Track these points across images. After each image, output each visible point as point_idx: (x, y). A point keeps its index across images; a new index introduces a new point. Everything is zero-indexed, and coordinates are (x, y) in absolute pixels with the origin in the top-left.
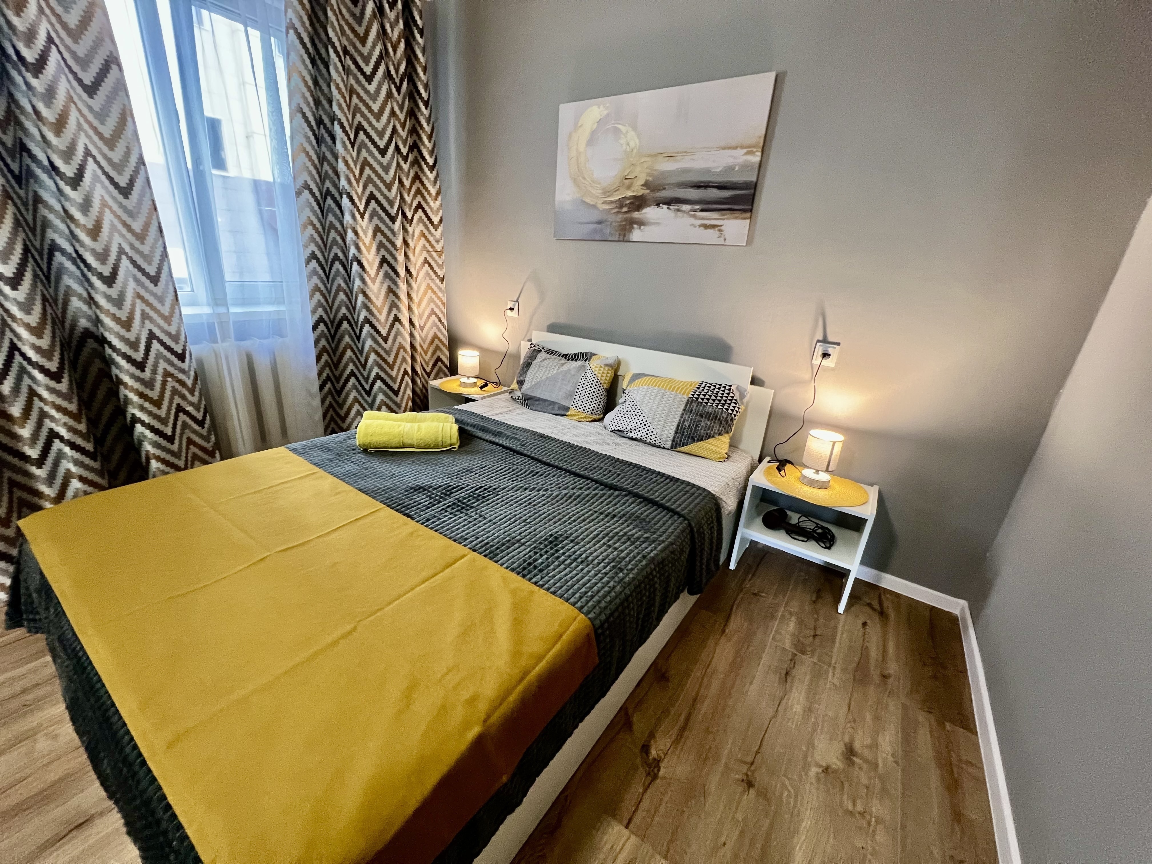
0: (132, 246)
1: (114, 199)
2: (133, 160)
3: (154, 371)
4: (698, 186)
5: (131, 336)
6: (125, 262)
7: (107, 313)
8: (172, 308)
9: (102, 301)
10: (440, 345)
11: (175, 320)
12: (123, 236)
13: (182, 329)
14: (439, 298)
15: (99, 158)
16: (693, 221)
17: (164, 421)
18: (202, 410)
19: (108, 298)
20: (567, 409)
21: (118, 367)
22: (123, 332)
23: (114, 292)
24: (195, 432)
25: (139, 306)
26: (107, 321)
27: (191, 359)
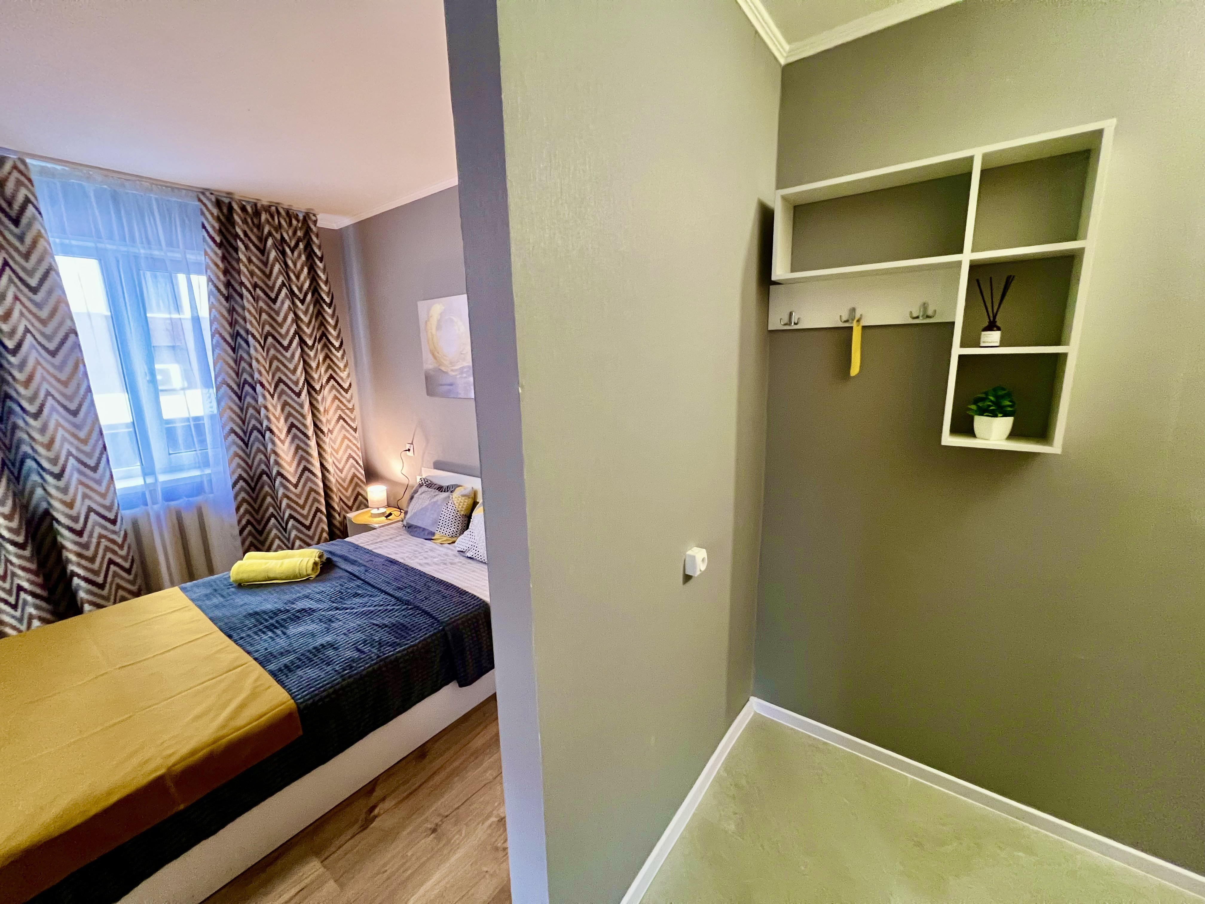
0: (78, 449)
1: (67, 420)
2: (82, 391)
3: (91, 536)
5: (74, 513)
6: (72, 461)
7: (56, 499)
8: (108, 488)
9: (53, 491)
10: (359, 482)
11: (110, 495)
12: (71, 444)
13: (116, 502)
14: (354, 444)
15: (57, 395)
17: (96, 573)
18: (130, 561)
19: (58, 488)
20: (433, 534)
21: (62, 536)
22: (67, 510)
23: (61, 484)
24: (122, 578)
25: (81, 489)
26: (56, 504)
27: (122, 524)
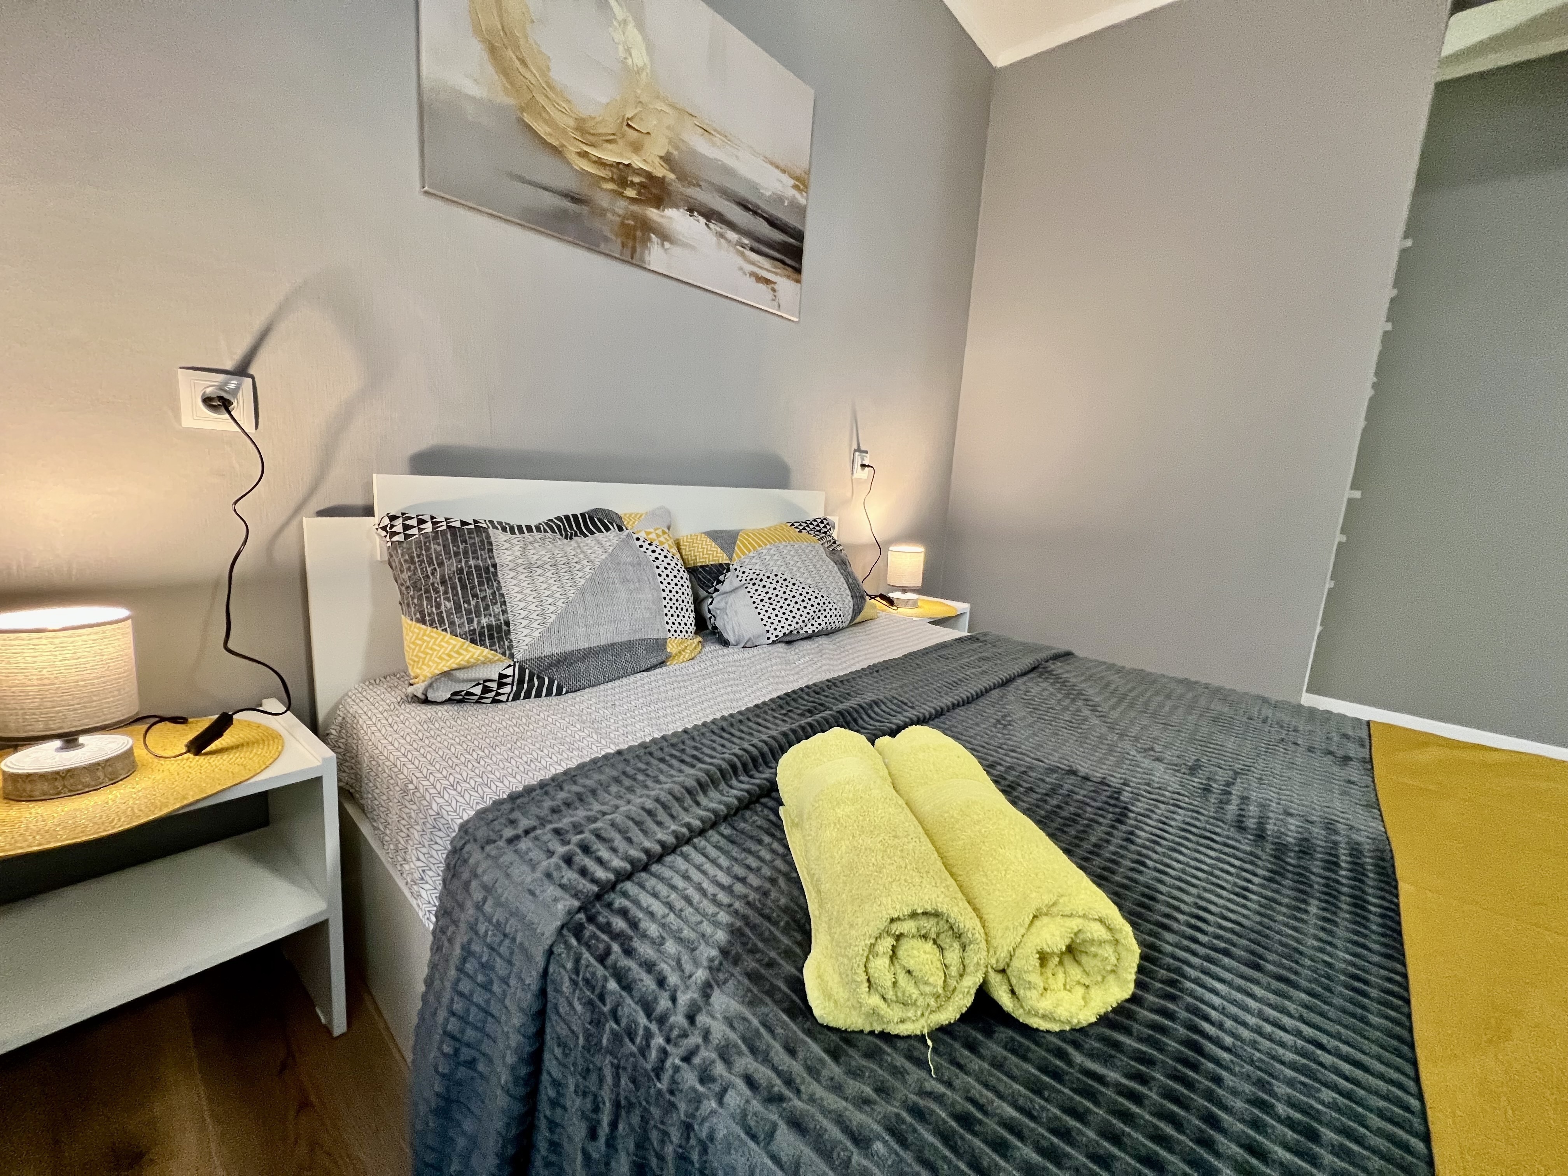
4: (745, 206)
16: (740, 261)
